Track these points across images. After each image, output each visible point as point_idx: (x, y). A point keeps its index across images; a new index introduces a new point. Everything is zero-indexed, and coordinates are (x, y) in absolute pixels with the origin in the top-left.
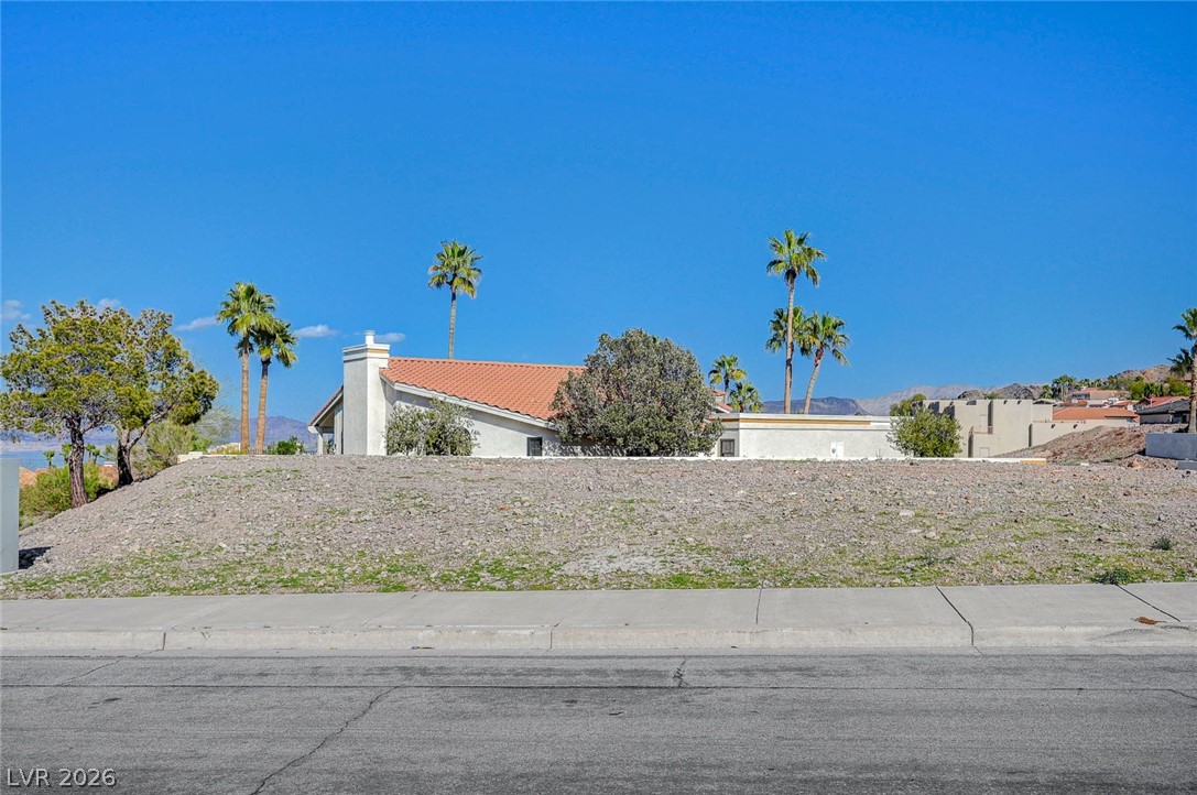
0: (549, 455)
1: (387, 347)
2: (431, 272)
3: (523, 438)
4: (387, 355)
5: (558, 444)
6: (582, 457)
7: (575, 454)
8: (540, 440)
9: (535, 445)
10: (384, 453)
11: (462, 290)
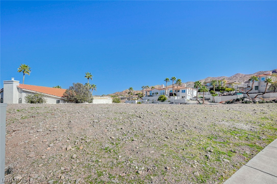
0: (61, 103)
1: (19, 81)
2: (18, 69)
3: (55, 100)
4: (19, 83)
5: (63, 101)
6: (67, 103)
7: (66, 103)
8: (59, 101)
9: (58, 102)
10: (18, 103)
11: (26, 74)
